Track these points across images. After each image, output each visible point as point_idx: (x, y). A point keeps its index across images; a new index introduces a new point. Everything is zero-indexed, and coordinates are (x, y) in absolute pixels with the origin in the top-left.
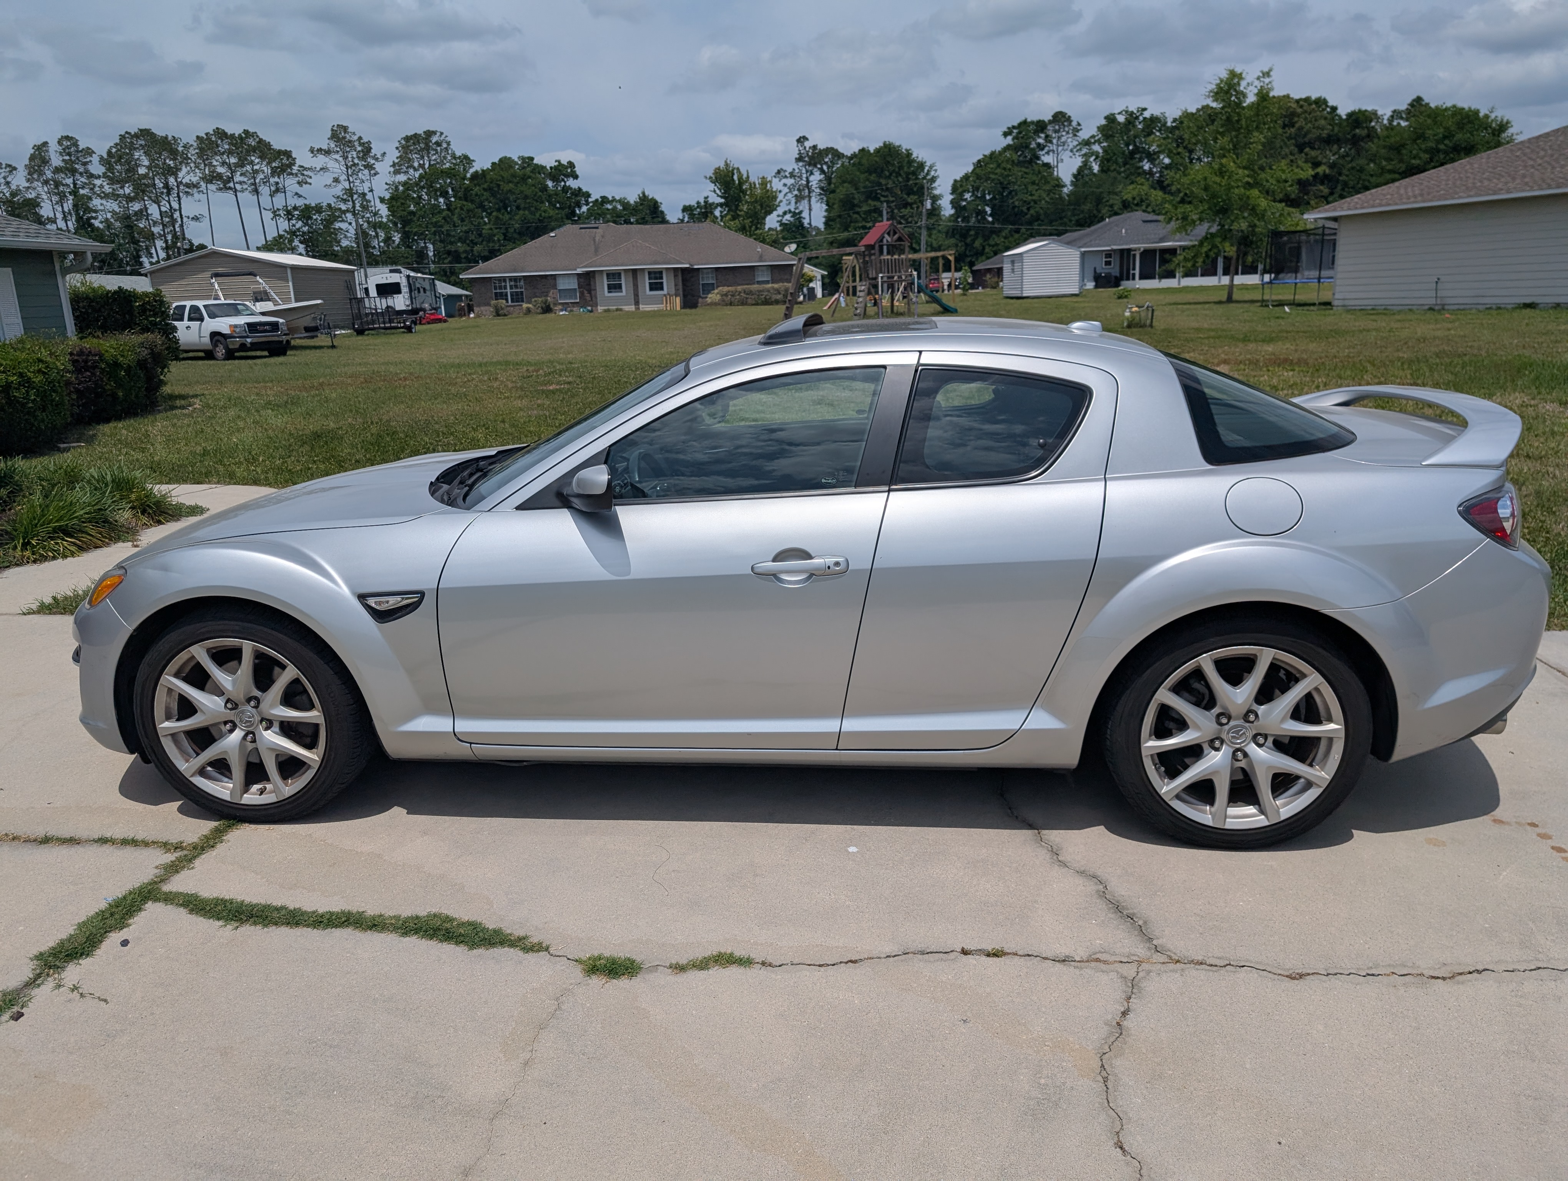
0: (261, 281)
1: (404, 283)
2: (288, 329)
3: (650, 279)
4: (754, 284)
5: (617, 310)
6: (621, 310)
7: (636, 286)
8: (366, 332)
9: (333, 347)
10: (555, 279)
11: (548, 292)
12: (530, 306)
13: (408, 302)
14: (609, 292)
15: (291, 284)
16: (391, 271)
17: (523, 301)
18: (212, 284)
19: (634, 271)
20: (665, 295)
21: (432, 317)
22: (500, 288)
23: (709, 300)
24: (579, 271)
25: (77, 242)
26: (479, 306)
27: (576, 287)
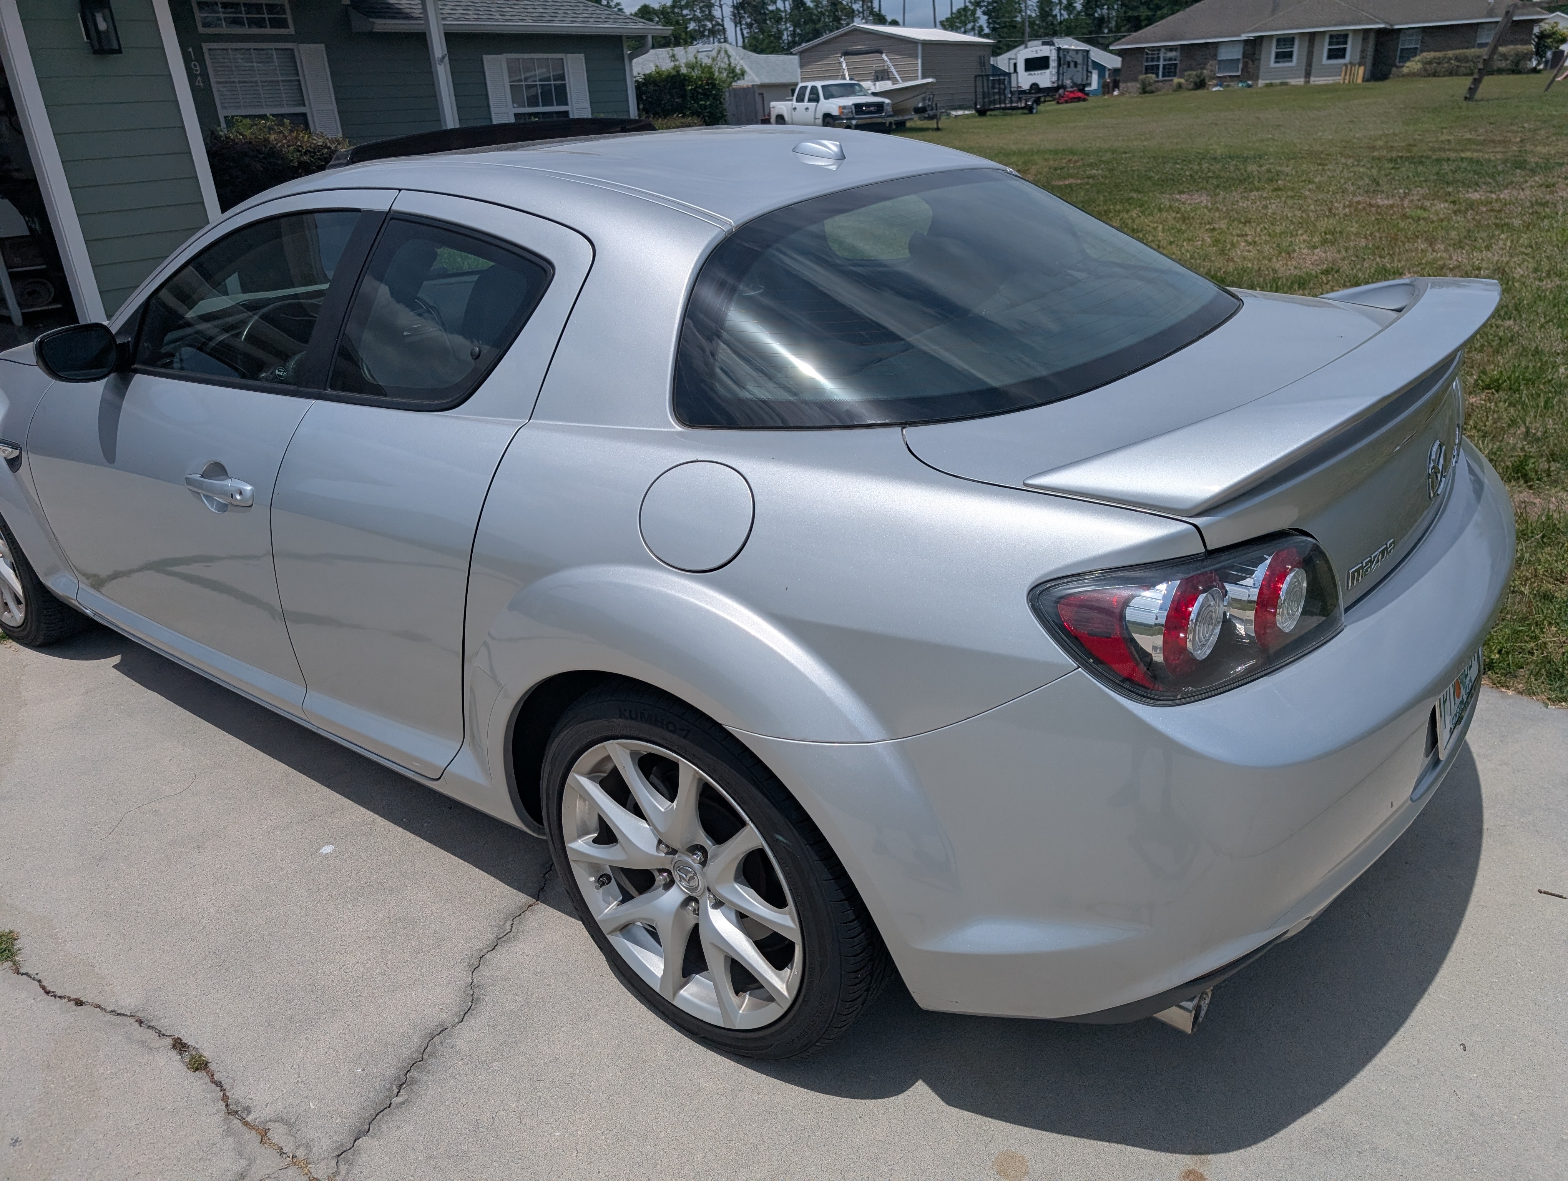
0: (886, 58)
1: (1053, 56)
2: (894, 111)
3: (1330, 44)
4: (1473, 47)
5: (1282, 84)
6: (1286, 84)
7: (1310, 54)
8: (989, 113)
9: (938, 129)
10: (1216, 48)
11: (1205, 64)
12: (1182, 81)
13: (1054, 79)
14: (1276, 62)
15: (920, 61)
16: (1044, 44)
17: (1175, 76)
18: (841, 63)
19: (1313, 35)
20: (1346, 65)
21: (1072, 95)
22: (1152, 60)
23: (1405, 70)
24: (1244, 37)
25: (640, 25)
26: (1125, 82)
27: (1240, 56)
